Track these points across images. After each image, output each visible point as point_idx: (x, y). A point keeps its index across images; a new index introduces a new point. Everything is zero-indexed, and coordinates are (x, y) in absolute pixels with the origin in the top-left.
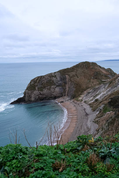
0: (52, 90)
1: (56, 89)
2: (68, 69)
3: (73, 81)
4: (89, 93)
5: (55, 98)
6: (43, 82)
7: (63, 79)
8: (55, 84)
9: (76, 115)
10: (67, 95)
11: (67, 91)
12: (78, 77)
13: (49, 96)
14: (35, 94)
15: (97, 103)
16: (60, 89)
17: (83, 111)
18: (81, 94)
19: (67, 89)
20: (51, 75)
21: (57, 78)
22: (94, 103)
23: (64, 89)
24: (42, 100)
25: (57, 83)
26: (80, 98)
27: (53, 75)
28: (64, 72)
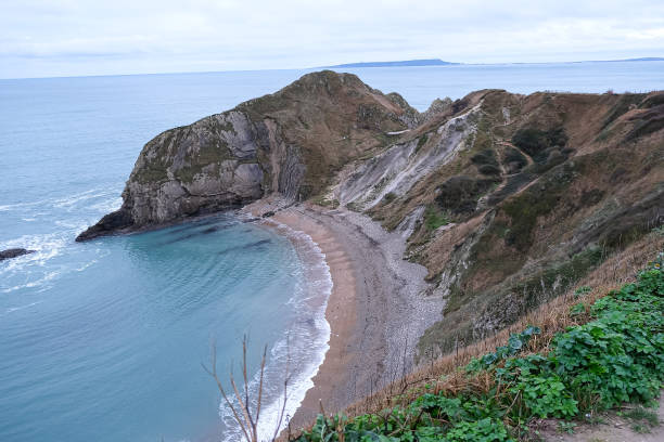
0: (225, 176)
1: (237, 171)
2: (268, 97)
3: (292, 140)
4: (356, 177)
5: (239, 203)
6: (189, 150)
7: (257, 135)
8: (231, 156)
9: (338, 249)
10: (279, 190)
11: (276, 178)
12: (307, 127)
13: (218, 198)
14: (167, 196)
15: (393, 206)
16: (251, 170)
17: (358, 234)
18: (328, 183)
19: (276, 169)
20: (213, 124)
21: (236, 134)
22: (381, 205)
23: (265, 171)
24: (196, 214)
25: (239, 150)
26: (330, 197)
27: (222, 122)
28: (256, 110)
